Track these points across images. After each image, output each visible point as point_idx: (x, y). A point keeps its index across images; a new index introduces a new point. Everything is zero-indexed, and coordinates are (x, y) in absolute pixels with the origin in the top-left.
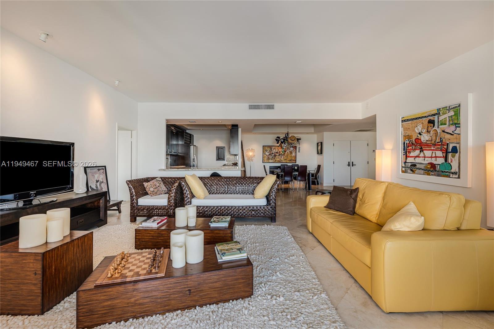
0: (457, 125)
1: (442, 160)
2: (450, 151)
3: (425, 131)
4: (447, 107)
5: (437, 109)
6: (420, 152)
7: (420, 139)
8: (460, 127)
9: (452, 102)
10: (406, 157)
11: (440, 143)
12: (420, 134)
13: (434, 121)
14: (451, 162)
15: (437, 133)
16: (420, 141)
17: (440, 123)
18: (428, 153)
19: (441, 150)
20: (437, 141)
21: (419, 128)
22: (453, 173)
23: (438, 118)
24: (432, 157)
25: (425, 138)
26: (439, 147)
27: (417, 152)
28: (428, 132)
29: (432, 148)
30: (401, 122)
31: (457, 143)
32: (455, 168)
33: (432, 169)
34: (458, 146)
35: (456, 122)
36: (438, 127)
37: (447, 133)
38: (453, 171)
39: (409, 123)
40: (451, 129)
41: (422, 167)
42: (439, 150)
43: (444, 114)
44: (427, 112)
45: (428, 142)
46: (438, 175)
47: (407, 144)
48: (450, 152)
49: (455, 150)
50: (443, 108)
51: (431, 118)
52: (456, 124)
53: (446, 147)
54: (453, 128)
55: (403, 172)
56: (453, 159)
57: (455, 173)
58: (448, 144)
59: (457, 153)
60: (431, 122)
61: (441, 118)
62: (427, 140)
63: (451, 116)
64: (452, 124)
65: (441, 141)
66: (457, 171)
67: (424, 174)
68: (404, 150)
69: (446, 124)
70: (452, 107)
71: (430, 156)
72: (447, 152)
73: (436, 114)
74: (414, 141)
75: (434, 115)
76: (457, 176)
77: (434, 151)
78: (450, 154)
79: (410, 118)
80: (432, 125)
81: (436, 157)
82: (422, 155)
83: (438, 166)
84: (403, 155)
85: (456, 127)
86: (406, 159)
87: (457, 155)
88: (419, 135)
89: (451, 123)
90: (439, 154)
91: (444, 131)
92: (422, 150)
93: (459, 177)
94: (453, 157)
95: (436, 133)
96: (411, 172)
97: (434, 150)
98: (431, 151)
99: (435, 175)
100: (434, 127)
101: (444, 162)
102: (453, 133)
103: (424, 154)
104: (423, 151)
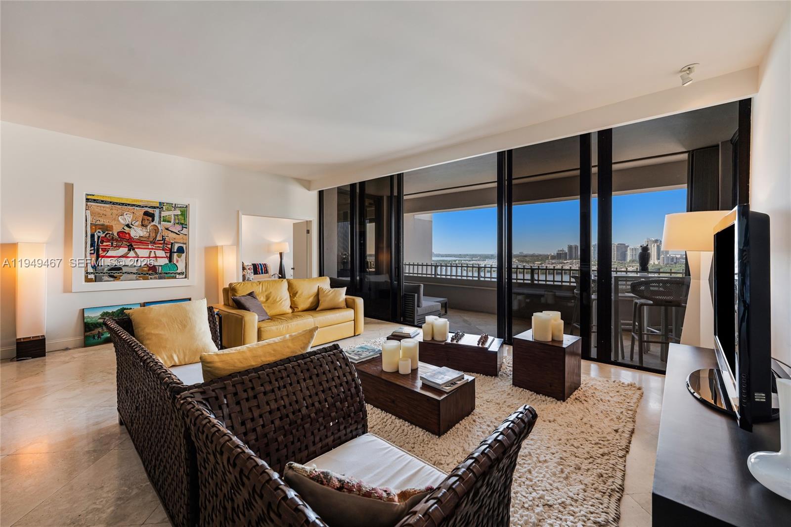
0: (184, 225)
1: (166, 261)
2: (175, 251)
3: (139, 223)
4: (172, 204)
5: (160, 203)
6: (129, 250)
7: (129, 234)
8: (186, 228)
9: (181, 201)
10: (98, 256)
11: (162, 242)
12: (128, 226)
13: (153, 214)
14: (177, 261)
15: (158, 229)
16: (127, 236)
17: (162, 219)
18: (143, 253)
19: (163, 250)
20: (158, 239)
21: (128, 218)
22: (179, 274)
23: (160, 213)
24: (149, 257)
25: (137, 232)
26: (162, 246)
27: (123, 251)
28: (143, 225)
29: (150, 247)
30: (85, 200)
31: (183, 244)
32: (181, 267)
33: (150, 272)
34: (184, 246)
35: (183, 222)
36: (160, 223)
37: (172, 232)
38: (179, 271)
39: (101, 207)
40: (177, 228)
41: (134, 270)
42: (160, 250)
43: (168, 210)
44: (141, 201)
45: (142, 239)
46: (160, 278)
47: (99, 237)
48: (175, 252)
49: (181, 250)
50: (167, 203)
51: (150, 210)
52: (182, 224)
53: (170, 246)
54: (179, 227)
55: (88, 280)
56: (179, 259)
57: (182, 273)
58: (172, 243)
59: (184, 253)
60: (149, 215)
61: (163, 214)
62: (142, 235)
63: (177, 215)
64: (178, 223)
65: (164, 239)
66: (184, 271)
67: (137, 280)
68: (92, 245)
69: (171, 222)
70: (179, 206)
71: (148, 256)
72: (171, 252)
73: (158, 207)
74: (115, 234)
75: (155, 208)
76: (184, 276)
77: (153, 251)
78: (175, 254)
79: (109, 200)
80: (151, 219)
81: (156, 257)
82: (132, 254)
83: (160, 268)
84: (88, 254)
85: (183, 227)
86: (97, 259)
87: (184, 255)
88: (126, 228)
89: (177, 221)
90: (160, 253)
91: (167, 229)
92: (131, 248)
93: (186, 277)
94: (179, 257)
95: (156, 230)
96: (112, 279)
97: (152, 249)
98: (148, 251)
99: (155, 278)
100: (153, 221)
101: (168, 262)
102: (178, 233)
103: (136, 253)
104: (134, 249)
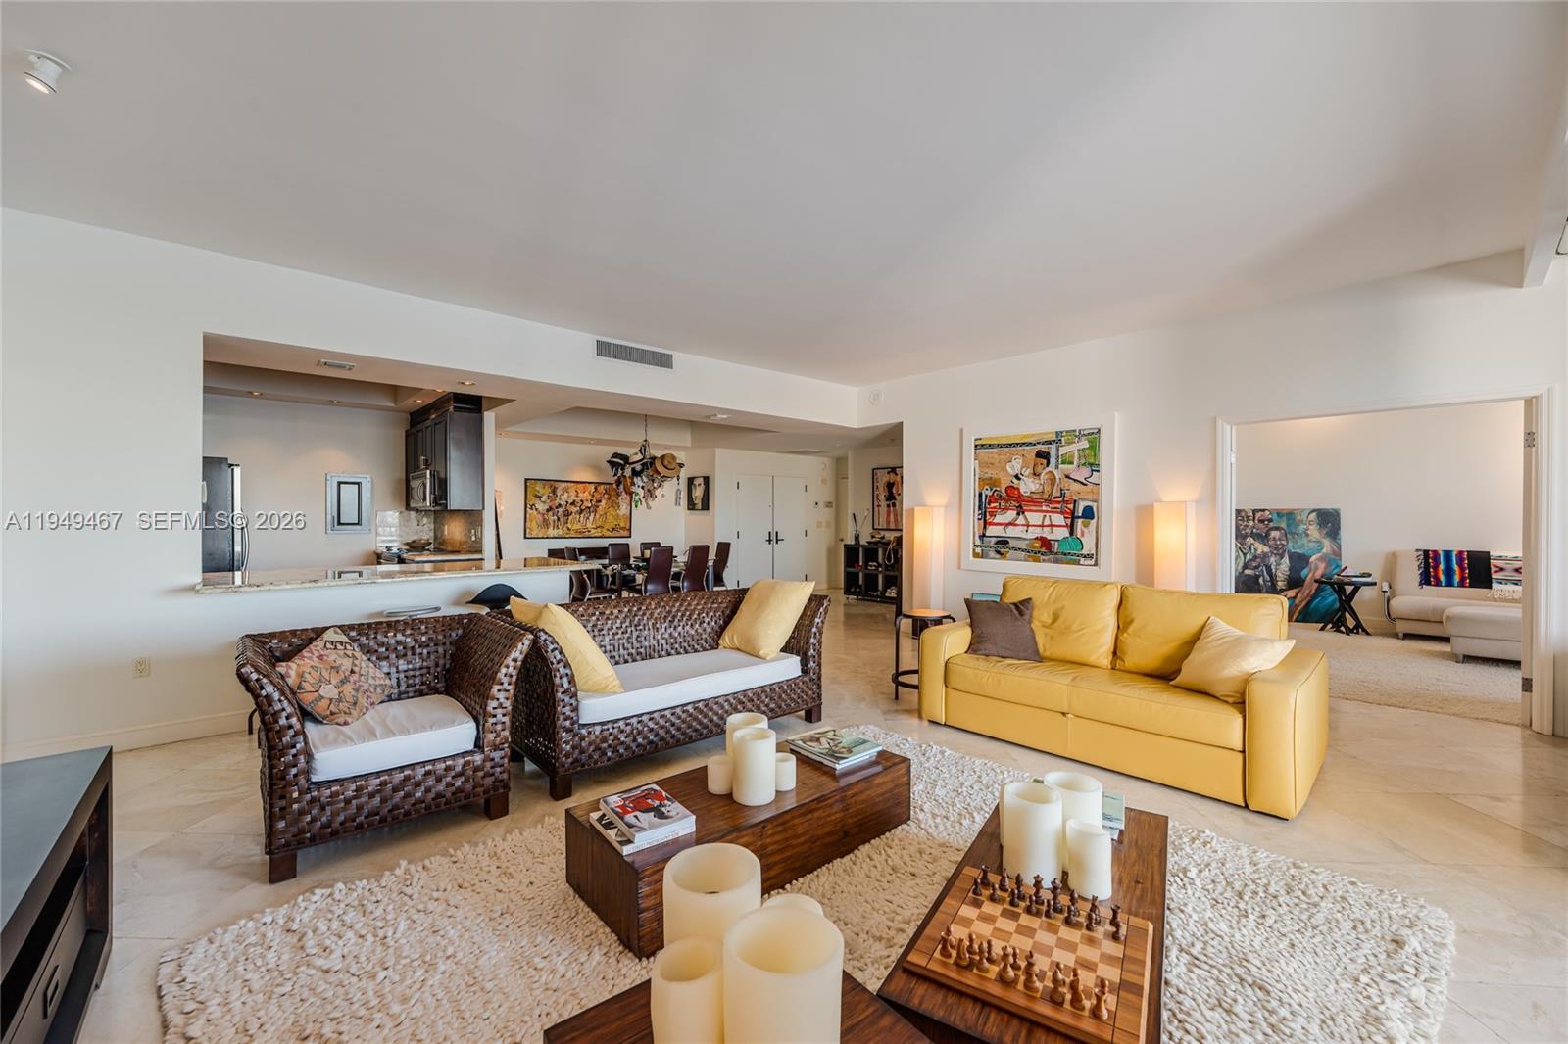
0: (1094, 467)
1: (1064, 533)
2: (1080, 515)
3: (1028, 472)
4: (1075, 431)
5: (1057, 432)
6: (1018, 514)
7: (1018, 489)
8: (1098, 471)
9: (1086, 423)
10: (986, 523)
11: (1061, 499)
12: (1017, 477)
13: (1048, 454)
14: (1083, 535)
15: (1055, 478)
16: (1016, 492)
17: (1060, 460)
18: (1034, 518)
19: (1062, 513)
20: (1054, 495)
21: (1015, 466)
22: (1085, 557)
23: (1058, 450)
24: (1042, 526)
25: (1028, 486)
26: (1060, 506)
27: (1011, 515)
28: (1035, 474)
29: (1044, 508)
30: (973, 447)
31: (1093, 501)
32: (1088, 547)
33: (1044, 548)
34: (1094, 505)
35: (1092, 461)
36: (1057, 467)
37: (1075, 480)
38: (1084, 552)
39: (992, 453)
40: (1082, 474)
41: (1023, 545)
42: (1058, 513)
43: (1069, 443)
44: (1033, 435)
45: (1034, 496)
46: (1056, 561)
47: (986, 496)
48: (1079, 517)
49: (1089, 514)
50: (1067, 432)
51: (1043, 448)
52: (1091, 465)
53: (1071, 507)
54: (1086, 471)
55: (976, 555)
56: (1085, 529)
57: (1088, 557)
58: (1075, 501)
59: (1093, 518)
60: (1043, 456)
61: (1063, 451)
62: (1033, 490)
63: (1083, 450)
64: (1084, 464)
65: (1063, 495)
66: (1093, 552)
67: (1026, 561)
68: (980, 509)
69: (1072, 463)
70: (1085, 432)
71: (1040, 523)
72: (1074, 518)
73: (1054, 441)
74: (1003, 491)
75: (1049, 442)
76: (1092, 562)
77: (1047, 515)
78: (1080, 521)
79: (996, 442)
80: (1045, 462)
81: (1051, 526)
82: (1021, 520)
83: (1057, 543)
84: (976, 520)
85: (1092, 471)
86: (985, 527)
87: (1093, 522)
88: (1015, 481)
89: (1083, 461)
90: (1059, 519)
91: (1068, 477)
92: (1020, 511)
93: (1096, 564)
94: (1086, 526)
95: (1052, 480)
96: (998, 556)
97: (1047, 512)
98: (1042, 514)
99: (1049, 561)
100: (1048, 465)
101: (1068, 535)
102: (1085, 482)
103: (1026, 518)
104: (1023, 513)
